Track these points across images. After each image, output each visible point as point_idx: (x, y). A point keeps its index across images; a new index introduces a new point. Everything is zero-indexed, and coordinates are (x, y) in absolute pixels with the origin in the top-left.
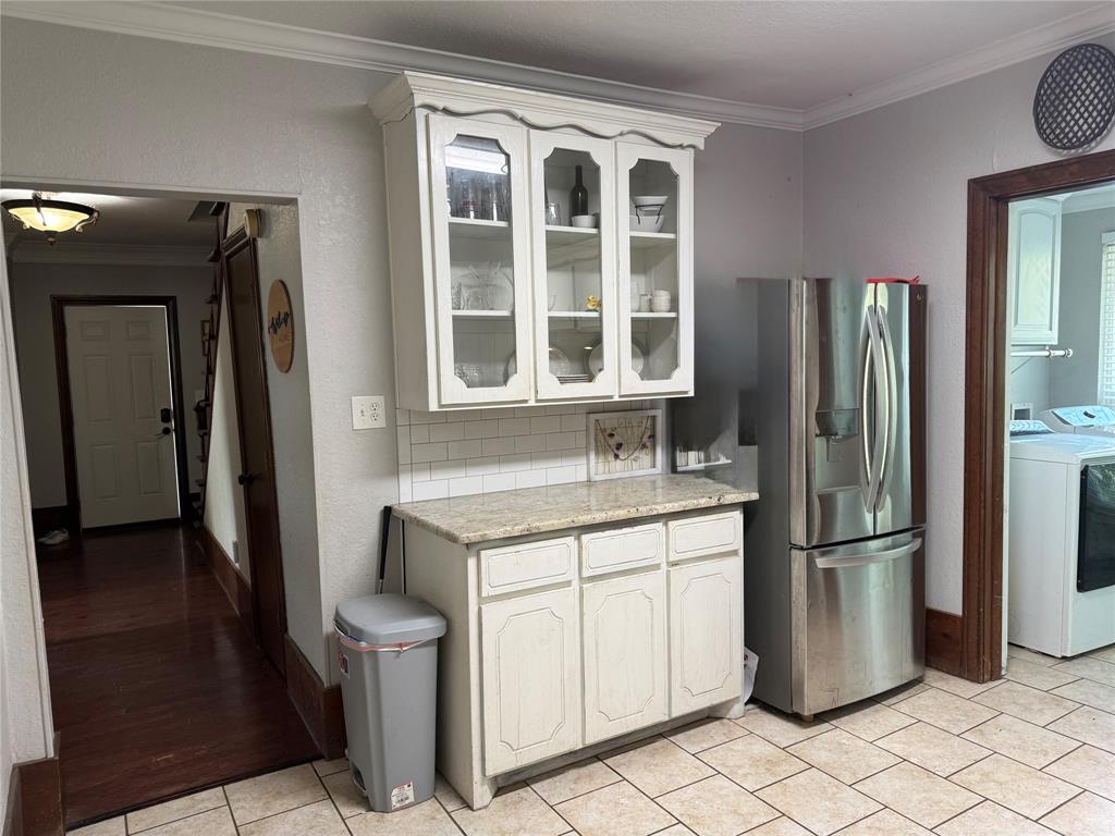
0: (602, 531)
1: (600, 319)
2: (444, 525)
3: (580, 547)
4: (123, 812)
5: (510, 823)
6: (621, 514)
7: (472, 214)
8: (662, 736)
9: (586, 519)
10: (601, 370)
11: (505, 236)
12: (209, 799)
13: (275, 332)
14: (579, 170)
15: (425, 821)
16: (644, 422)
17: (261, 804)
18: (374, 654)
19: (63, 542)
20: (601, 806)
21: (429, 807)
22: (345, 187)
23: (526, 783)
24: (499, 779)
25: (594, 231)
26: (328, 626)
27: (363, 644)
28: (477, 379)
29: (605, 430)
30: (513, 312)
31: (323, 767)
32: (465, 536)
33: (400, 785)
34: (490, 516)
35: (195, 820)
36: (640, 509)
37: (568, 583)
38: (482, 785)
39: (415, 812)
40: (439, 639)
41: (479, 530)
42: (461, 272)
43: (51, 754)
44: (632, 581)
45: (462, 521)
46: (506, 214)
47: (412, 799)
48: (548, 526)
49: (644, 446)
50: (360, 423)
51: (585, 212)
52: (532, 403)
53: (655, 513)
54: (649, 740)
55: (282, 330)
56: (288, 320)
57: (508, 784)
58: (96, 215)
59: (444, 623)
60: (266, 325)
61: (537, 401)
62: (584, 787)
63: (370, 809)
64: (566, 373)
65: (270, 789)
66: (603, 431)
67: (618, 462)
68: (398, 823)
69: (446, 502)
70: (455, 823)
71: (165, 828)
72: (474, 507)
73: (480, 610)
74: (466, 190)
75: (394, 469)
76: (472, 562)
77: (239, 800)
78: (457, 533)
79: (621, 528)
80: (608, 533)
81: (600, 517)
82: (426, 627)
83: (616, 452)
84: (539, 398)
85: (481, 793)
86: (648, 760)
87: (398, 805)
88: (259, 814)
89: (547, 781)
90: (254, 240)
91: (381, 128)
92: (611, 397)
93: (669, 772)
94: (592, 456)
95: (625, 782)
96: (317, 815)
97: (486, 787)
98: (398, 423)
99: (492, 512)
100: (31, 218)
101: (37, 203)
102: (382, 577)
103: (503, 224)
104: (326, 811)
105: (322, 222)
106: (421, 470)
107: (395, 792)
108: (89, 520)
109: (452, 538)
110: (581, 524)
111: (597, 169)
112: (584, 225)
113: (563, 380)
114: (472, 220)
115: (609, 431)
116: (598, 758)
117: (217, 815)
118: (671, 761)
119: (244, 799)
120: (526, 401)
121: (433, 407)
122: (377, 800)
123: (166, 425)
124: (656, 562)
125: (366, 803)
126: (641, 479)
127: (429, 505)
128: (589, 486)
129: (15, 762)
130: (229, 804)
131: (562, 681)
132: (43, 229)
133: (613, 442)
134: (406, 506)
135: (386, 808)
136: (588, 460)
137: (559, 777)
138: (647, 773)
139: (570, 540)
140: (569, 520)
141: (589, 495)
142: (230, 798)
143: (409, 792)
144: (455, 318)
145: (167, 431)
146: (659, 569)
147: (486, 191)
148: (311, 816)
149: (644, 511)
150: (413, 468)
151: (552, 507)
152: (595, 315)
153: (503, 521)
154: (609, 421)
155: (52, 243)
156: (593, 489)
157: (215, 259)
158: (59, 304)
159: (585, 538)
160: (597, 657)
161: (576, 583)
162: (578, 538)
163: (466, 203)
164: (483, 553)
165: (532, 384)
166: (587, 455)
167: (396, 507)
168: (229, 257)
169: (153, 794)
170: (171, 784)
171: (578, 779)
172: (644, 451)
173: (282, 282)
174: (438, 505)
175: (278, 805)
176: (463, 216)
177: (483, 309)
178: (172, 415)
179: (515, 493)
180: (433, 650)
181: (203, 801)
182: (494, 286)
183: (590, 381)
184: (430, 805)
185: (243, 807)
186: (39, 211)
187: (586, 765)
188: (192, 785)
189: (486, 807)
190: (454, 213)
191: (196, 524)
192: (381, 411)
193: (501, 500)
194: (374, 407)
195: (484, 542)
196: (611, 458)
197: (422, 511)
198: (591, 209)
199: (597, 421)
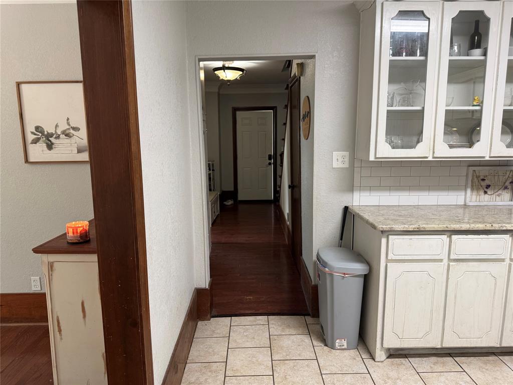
0: (466, 235)
1: (481, 111)
2: (371, 220)
3: (450, 242)
4: (231, 316)
5: (393, 374)
6: (481, 226)
7: (404, 54)
8: (494, 354)
9: (457, 227)
10: (478, 141)
11: (423, 65)
12: (262, 320)
13: (304, 121)
14: (477, 23)
15: (350, 359)
16: (508, 173)
17: (281, 328)
18: (331, 275)
19: (231, 205)
20: (447, 381)
21: (353, 353)
22: (339, 47)
23: (405, 356)
24: (391, 350)
25: (482, 58)
26: (315, 258)
27: (327, 269)
28: (400, 145)
29: (479, 176)
30: (423, 108)
31: (309, 319)
32: (381, 227)
33: (340, 338)
34: (398, 218)
35: (255, 327)
36: (494, 225)
37: (441, 260)
38: (381, 351)
39: (346, 353)
40: (365, 275)
41: (389, 224)
42: (395, 87)
43: (207, 287)
44: (484, 265)
45: (381, 218)
46: (425, 53)
47: (345, 346)
48: (430, 228)
49: (506, 188)
50: (336, 164)
51: (478, 47)
52: (430, 159)
53: (504, 228)
54: (485, 354)
55: (307, 119)
56: (309, 115)
57: (395, 354)
58: (245, 72)
59: (368, 268)
60: (301, 117)
61: (434, 158)
62: (439, 368)
63: (326, 345)
64: (455, 142)
65: (286, 323)
66: (478, 177)
67: (486, 195)
68: (337, 356)
69: (378, 207)
70: (365, 365)
71: (244, 327)
72: (391, 212)
73: (386, 265)
74: (403, 41)
75: (351, 188)
76: (384, 241)
77: (273, 324)
78: (376, 225)
79: (479, 235)
80: (470, 236)
81: (465, 227)
82: (359, 268)
83: (486, 190)
84: (435, 156)
85: (380, 355)
86: (481, 365)
87: (339, 348)
88: (280, 333)
89: (418, 359)
90: (300, 78)
91: (360, 14)
92: (484, 157)
93: (495, 376)
94: (469, 191)
95: (465, 373)
96: (303, 340)
97: (383, 352)
98: (355, 166)
99: (400, 216)
100: (222, 75)
101: (224, 68)
102: (341, 239)
103: (422, 58)
104: (307, 340)
105: (326, 66)
106: (364, 190)
107: (337, 341)
108: (241, 196)
109: (374, 227)
110: (452, 229)
111: (488, 20)
112: (476, 55)
113: (451, 146)
114: (404, 58)
115: (482, 177)
116: (450, 355)
117: (263, 328)
118: (497, 370)
119: (275, 324)
120: (427, 157)
121: (372, 158)
122: (329, 342)
123: (270, 161)
124: (503, 258)
125: (325, 342)
126: (500, 207)
127: (367, 208)
128: (465, 208)
129: (196, 287)
130: (268, 324)
131: (432, 311)
132: (226, 79)
133: (484, 184)
134: (355, 207)
135: (333, 347)
136: (466, 193)
137: (425, 359)
138: (480, 372)
139: (445, 238)
140: (445, 226)
141: (464, 214)
142: (269, 322)
143: (345, 343)
144: (388, 112)
145: (270, 164)
146: (504, 262)
147: (414, 41)
148: (300, 341)
149: (496, 226)
150: (361, 188)
151: (437, 217)
152: (478, 108)
153: (404, 221)
154: (482, 172)
155: (229, 85)
156: (467, 210)
157: (287, 88)
158: (235, 110)
159: (454, 237)
160: (455, 303)
161: (446, 261)
162: (450, 237)
163: (401, 48)
164: (390, 237)
165: (432, 148)
166: (466, 190)
167: (350, 207)
168: (291, 87)
169: (242, 312)
170: (249, 309)
171: (437, 363)
172: (506, 191)
173: (308, 97)
174: (372, 209)
175: (288, 331)
176: (399, 56)
177: (408, 106)
178: (272, 157)
179: (417, 207)
180: (361, 280)
181: (259, 320)
182: (415, 93)
183: (470, 147)
184: (354, 352)
185: (273, 327)
186: (224, 71)
187: (442, 357)
188: (257, 312)
189: (382, 362)
190: (393, 55)
191: (277, 204)
192: (347, 160)
193: (407, 210)
194: (343, 157)
195: (391, 231)
196: (482, 193)
197: (362, 210)
198: (483, 45)
199: (474, 171)
